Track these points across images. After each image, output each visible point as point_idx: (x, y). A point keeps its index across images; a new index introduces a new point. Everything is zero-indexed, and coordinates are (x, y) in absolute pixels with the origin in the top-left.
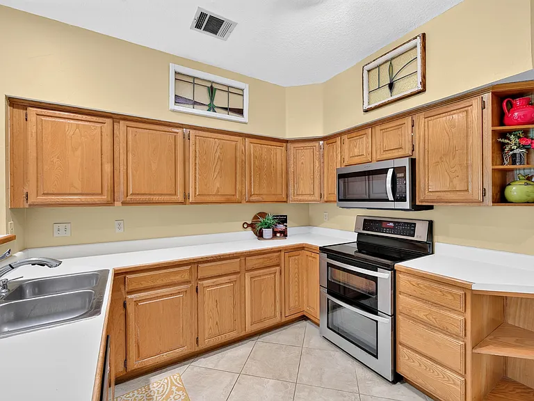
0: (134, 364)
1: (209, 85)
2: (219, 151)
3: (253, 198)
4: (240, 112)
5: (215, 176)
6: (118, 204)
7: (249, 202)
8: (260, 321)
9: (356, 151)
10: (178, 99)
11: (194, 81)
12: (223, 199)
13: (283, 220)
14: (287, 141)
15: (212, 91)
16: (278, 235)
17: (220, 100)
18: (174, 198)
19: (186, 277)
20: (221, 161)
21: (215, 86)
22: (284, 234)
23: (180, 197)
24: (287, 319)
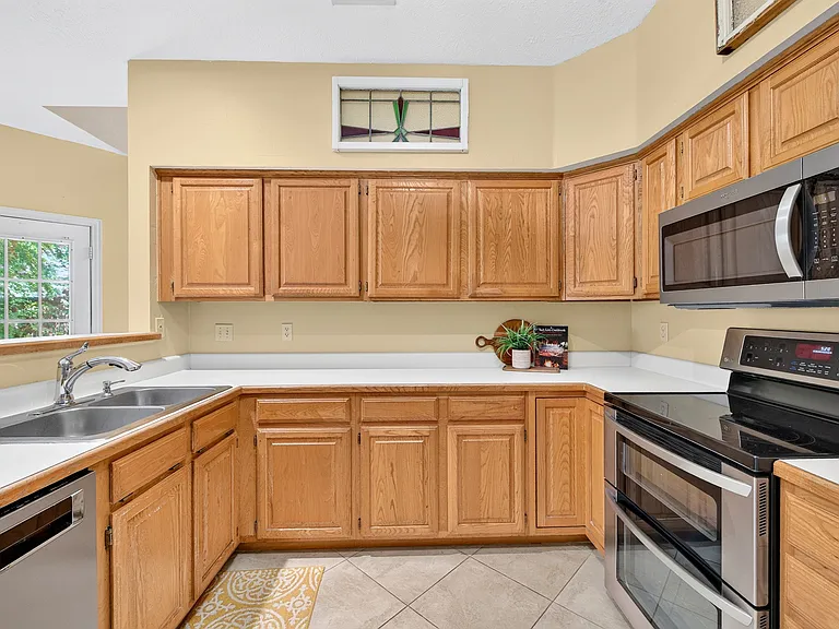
0: (267, 532)
1: (396, 97)
2: (417, 208)
3: (482, 290)
4: (453, 133)
5: (410, 253)
6: (269, 298)
7: (473, 297)
8: (478, 521)
9: (711, 163)
10: (348, 132)
11: (371, 96)
12: (424, 291)
13: (561, 335)
14: (559, 176)
15: (401, 106)
16: (548, 364)
17: (417, 118)
18: (341, 290)
19: (341, 415)
20: (421, 226)
21: (406, 97)
22: (561, 363)
23: (352, 289)
24: (542, 533)
